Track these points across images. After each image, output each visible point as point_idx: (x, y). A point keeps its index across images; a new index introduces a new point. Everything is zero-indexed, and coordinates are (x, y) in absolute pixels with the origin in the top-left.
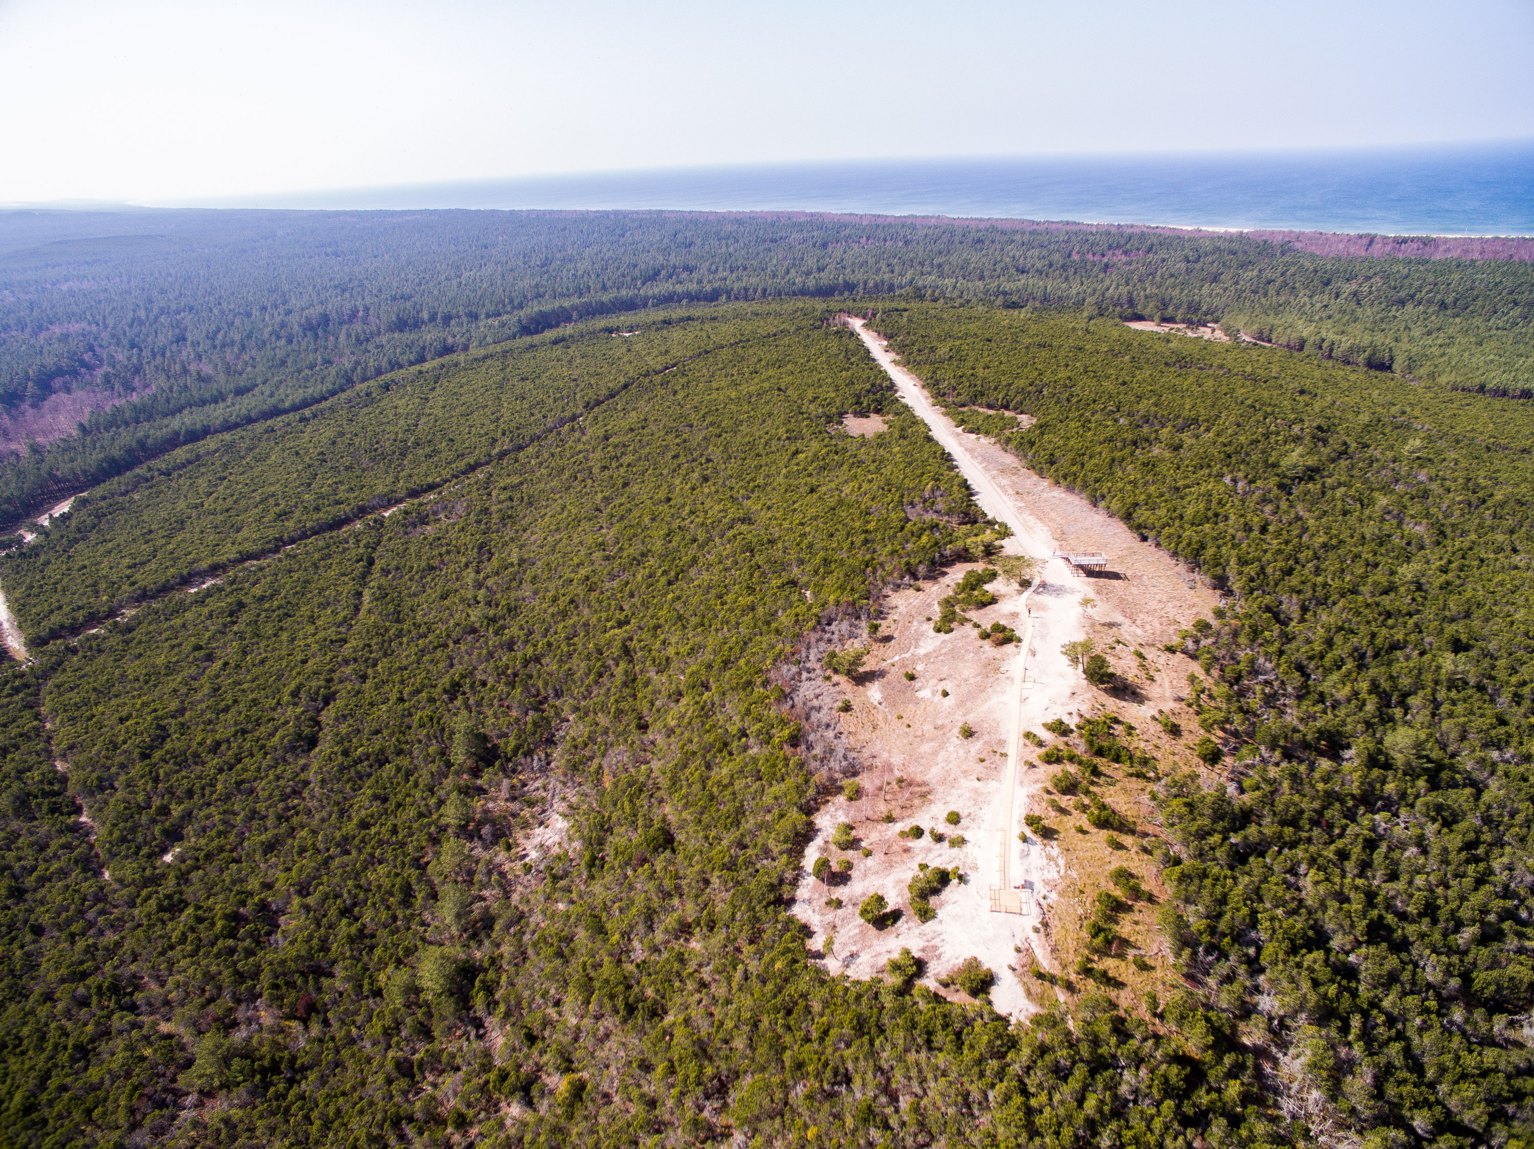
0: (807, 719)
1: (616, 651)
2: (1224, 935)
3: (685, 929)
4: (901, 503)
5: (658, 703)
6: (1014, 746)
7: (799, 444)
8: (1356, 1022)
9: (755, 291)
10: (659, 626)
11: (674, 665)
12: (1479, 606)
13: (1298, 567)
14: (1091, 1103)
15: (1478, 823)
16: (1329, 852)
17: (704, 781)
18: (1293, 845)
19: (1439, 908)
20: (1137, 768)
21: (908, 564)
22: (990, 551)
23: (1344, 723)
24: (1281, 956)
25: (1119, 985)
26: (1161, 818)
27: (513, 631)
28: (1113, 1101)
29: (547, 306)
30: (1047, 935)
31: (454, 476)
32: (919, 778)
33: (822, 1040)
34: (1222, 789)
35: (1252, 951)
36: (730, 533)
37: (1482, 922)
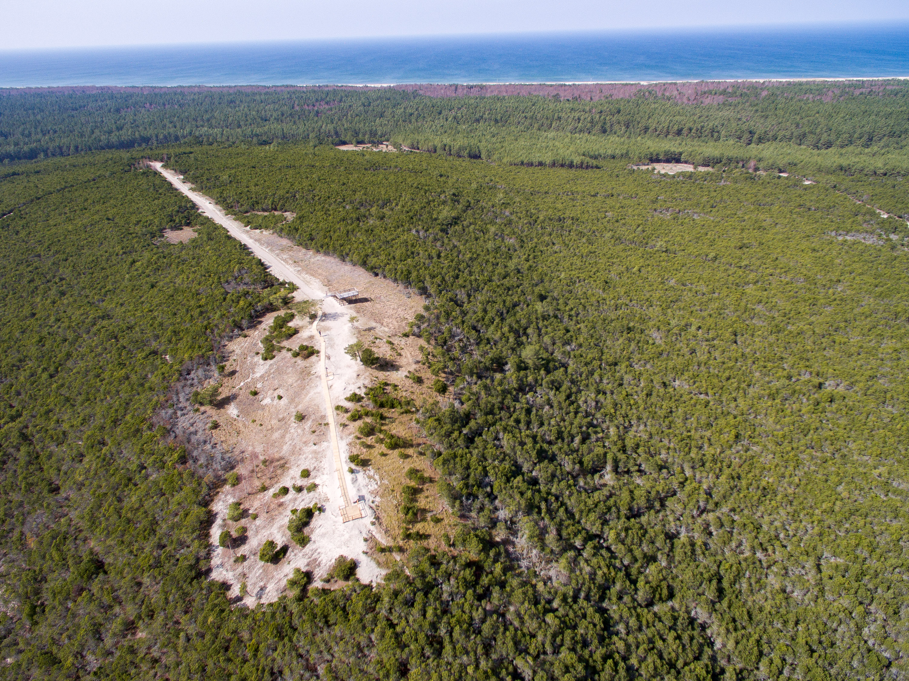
0: (189, 442)
2: (473, 486)
3: (130, 627)
4: (220, 282)
5: (64, 468)
6: (331, 417)
7: (134, 256)
8: (543, 506)
10: (51, 411)
11: (71, 435)
12: (546, 275)
13: (461, 273)
14: (430, 612)
15: (569, 384)
16: (511, 422)
17: (118, 512)
18: (494, 424)
19: (563, 432)
20: (405, 408)
21: (234, 321)
22: (286, 302)
23: (502, 352)
24: (503, 486)
25: (427, 537)
26: (425, 433)
28: (441, 606)
30: (380, 524)
32: (277, 456)
33: (255, 656)
34: (452, 406)
35: (489, 489)
36: (95, 329)
37: (582, 433)
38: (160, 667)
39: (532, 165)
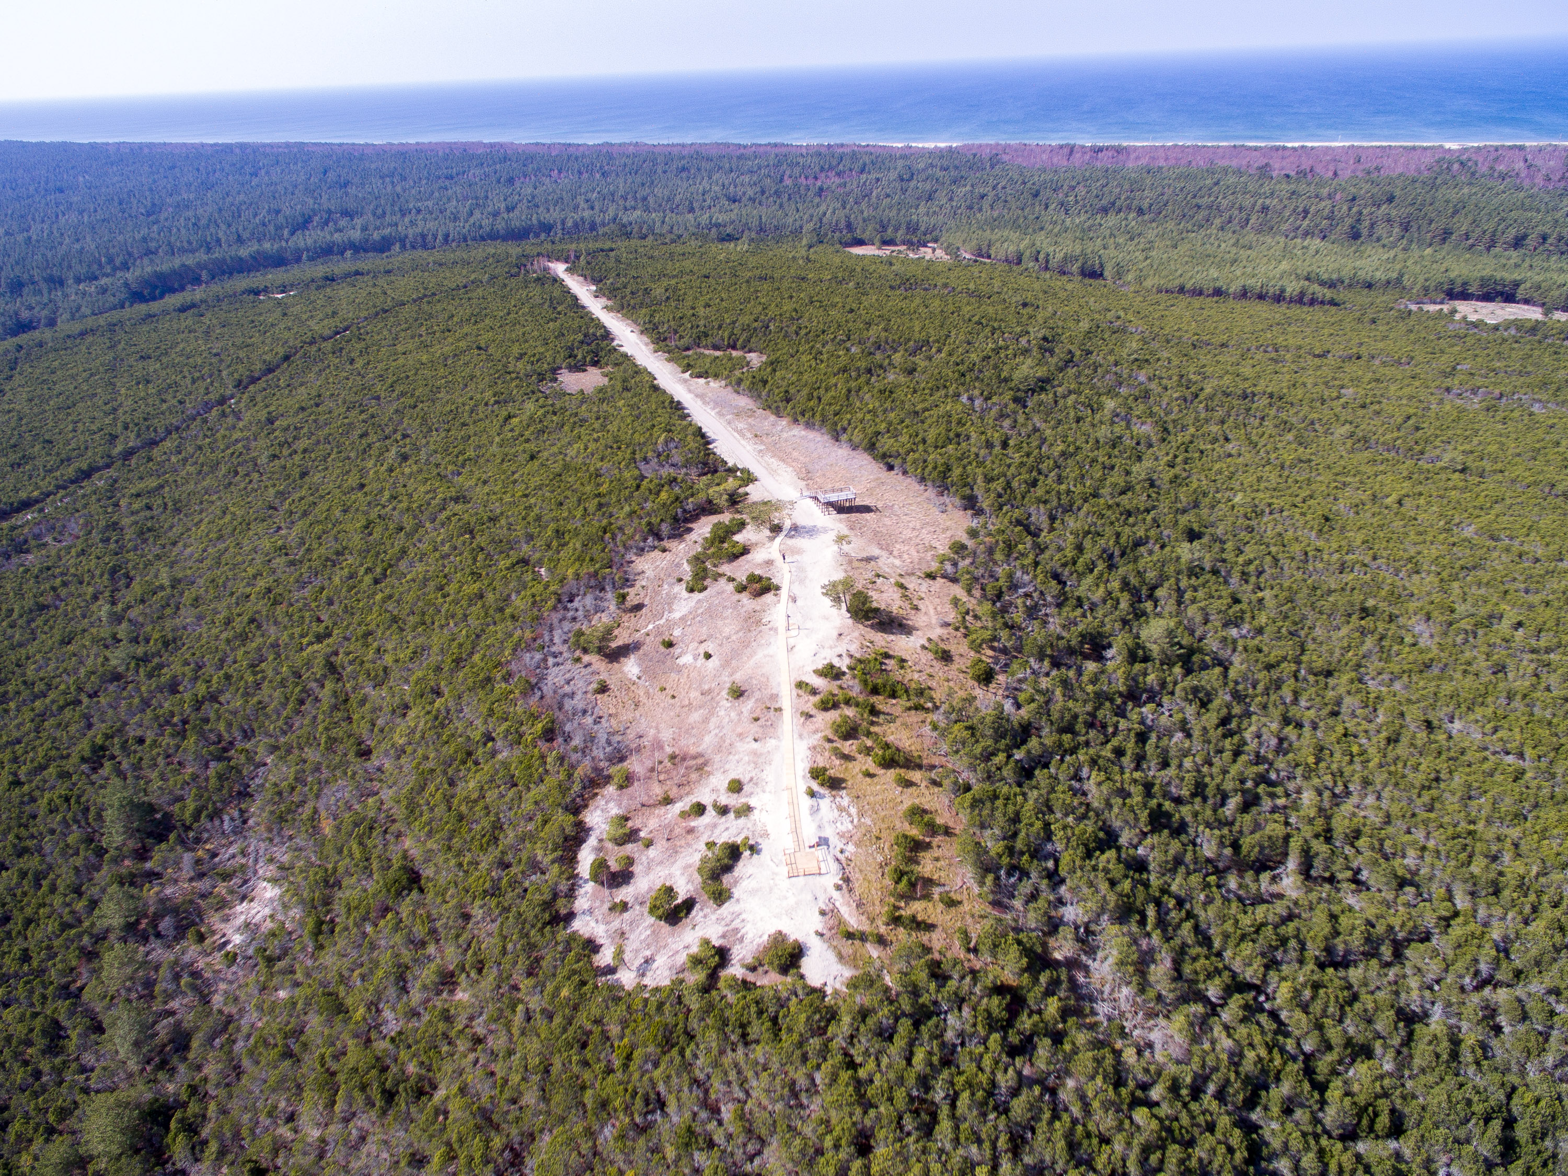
0: (560, 708)
1: (318, 670)
2: (1022, 853)
3: (447, 980)
4: (633, 459)
5: (380, 722)
6: (787, 699)
7: (510, 408)
8: (1151, 912)
9: (435, 237)
10: (370, 633)
11: (395, 674)
12: (1205, 494)
13: (1042, 478)
14: (919, 1056)
15: (1228, 698)
16: (1107, 752)
17: (448, 800)
18: (1073, 751)
19: (1206, 785)
20: (915, 700)
21: (649, 524)
22: (734, 500)
23: (1103, 624)
24: (1078, 863)
25: (929, 927)
26: (945, 747)
27: (175, 667)
28: (941, 1050)
29: (166, 265)
30: (850, 891)
31: (58, 487)
32: (693, 750)
33: (626, 1066)
34: (1000, 707)
35: (1050, 864)
36: (443, 516)
37: (1244, 792)
38: (484, 1050)
39: (1200, 293)
